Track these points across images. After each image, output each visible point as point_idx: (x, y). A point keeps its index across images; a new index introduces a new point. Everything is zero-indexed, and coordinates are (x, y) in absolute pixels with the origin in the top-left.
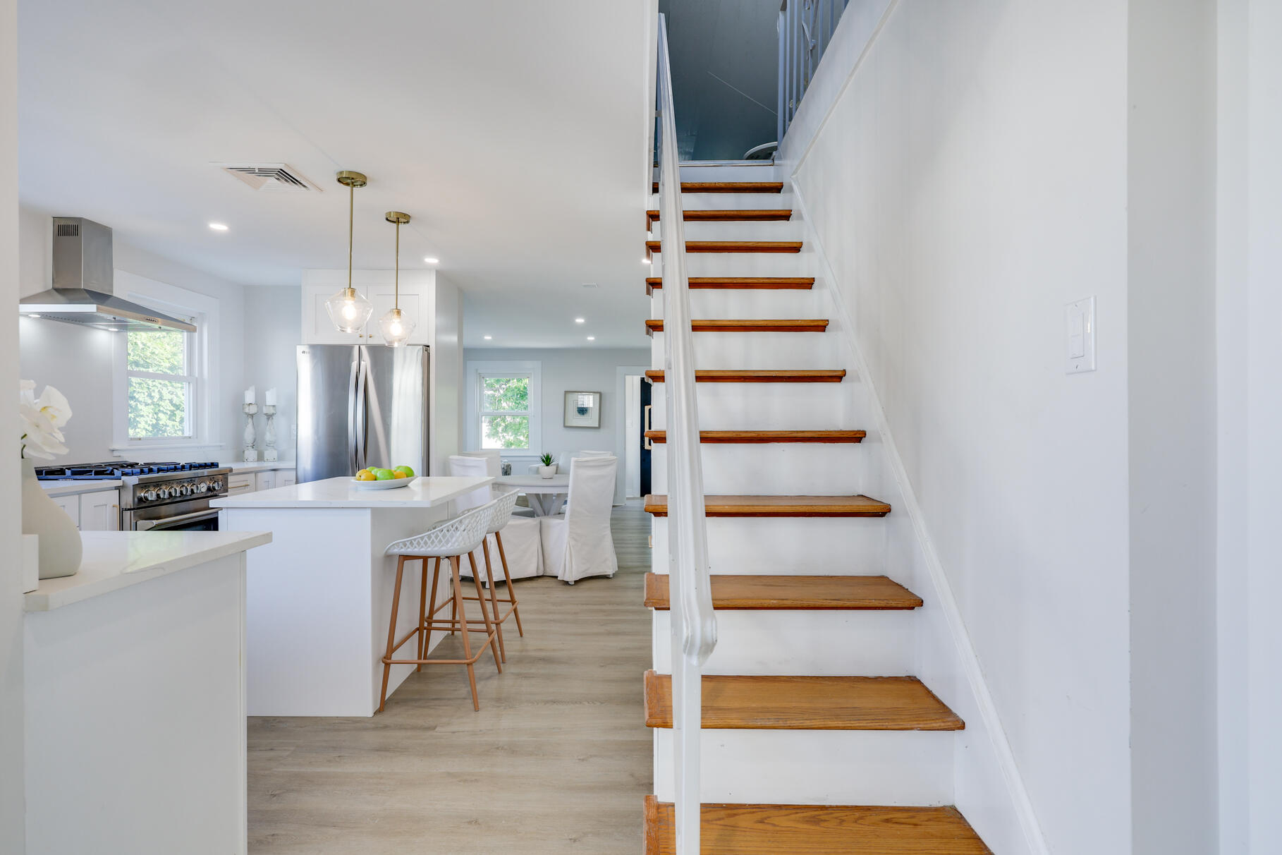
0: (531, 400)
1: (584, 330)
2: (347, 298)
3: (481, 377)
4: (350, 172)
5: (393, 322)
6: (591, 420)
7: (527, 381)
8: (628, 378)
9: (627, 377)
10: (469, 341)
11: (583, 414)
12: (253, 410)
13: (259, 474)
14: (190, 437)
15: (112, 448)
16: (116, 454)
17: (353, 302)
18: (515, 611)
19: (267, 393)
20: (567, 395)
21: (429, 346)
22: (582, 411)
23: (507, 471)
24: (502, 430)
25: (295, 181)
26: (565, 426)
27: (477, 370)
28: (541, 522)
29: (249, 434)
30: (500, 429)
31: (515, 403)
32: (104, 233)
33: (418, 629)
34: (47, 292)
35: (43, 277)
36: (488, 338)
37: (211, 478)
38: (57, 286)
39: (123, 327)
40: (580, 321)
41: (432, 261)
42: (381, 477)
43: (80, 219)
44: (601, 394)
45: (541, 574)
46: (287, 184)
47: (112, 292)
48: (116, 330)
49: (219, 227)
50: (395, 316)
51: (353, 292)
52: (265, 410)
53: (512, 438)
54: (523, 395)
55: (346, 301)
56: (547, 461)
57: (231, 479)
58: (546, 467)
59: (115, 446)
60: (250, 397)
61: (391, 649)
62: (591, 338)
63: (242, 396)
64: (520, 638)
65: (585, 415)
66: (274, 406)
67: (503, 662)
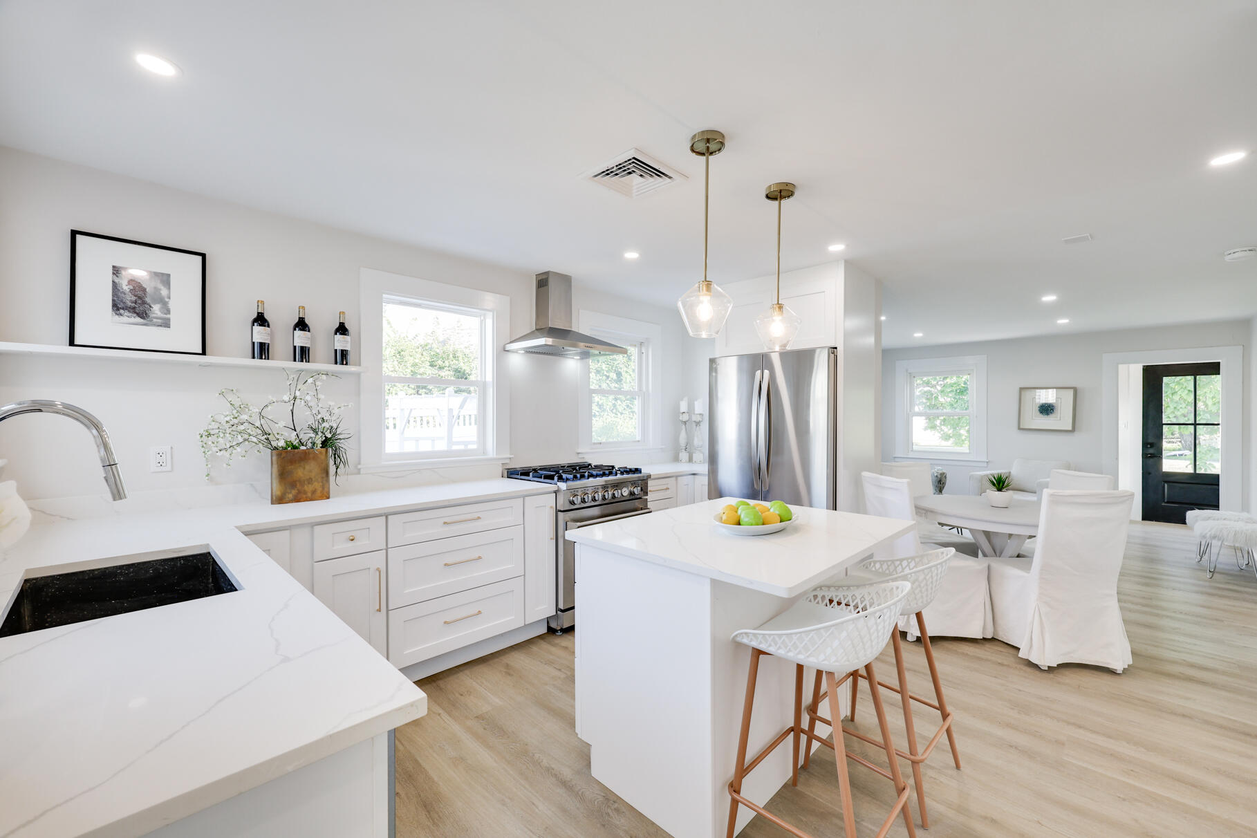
0: (972, 397)
1: (1057, 310)
2: (701, 293)
3: (912, 376)
4: (703, 132)
5: (773, 320)
6: (1062, 419)
7: (965, 377)
8: (1122, 368)
9: (1120, 366)
10: (889, 340)
11: (1048, 414)
12: (685, 418)
13: (679, 478)
14: (639, 441)
15: (578, 452)
16: (580, 456)
17: (709, 298)
18: (948, 731)
19: (696, 403)
20: (1023, 393)
21: (836, 348)
22: (1046, 409)
23: (940, 484)
24: (941, 424)
25: (659, 173)
26: (1020, 429)
27: (907, 370)
28: (989, 567)
29: (683, 440)
30: (938, 422)
31: (954, 398)
32: (566, 280)
33: (792, 729)
34: (533, 332)
35: (528, 320)
36: (918, 335)
37: (634, 483)
38: (538, 327)
39: (585, 355)
40: (1049, 298)
41: (837, 248)
42: (746, 520)
43: (547, 273)
44: (1075, 390)
45: (989, 636)
46: (651, 180)
47: (571, 327)
48: (579, 358)
49: (632, 255)
50: (777, 312)
51: (708, 284)
52: (694, 418)
53: (950, 432)
54: (963, 391)
55: (702, 298)
56: (999, 483)
57: (650, 483)
58: (997, 493)
59: (579, 451)
60: (684, 407)
61: (743, 770)
62: (1063, 321)
63: (678, 407)
64: (955, 772)
65: (1051, 416)
66: (700, 414)
67: (924, 826)
